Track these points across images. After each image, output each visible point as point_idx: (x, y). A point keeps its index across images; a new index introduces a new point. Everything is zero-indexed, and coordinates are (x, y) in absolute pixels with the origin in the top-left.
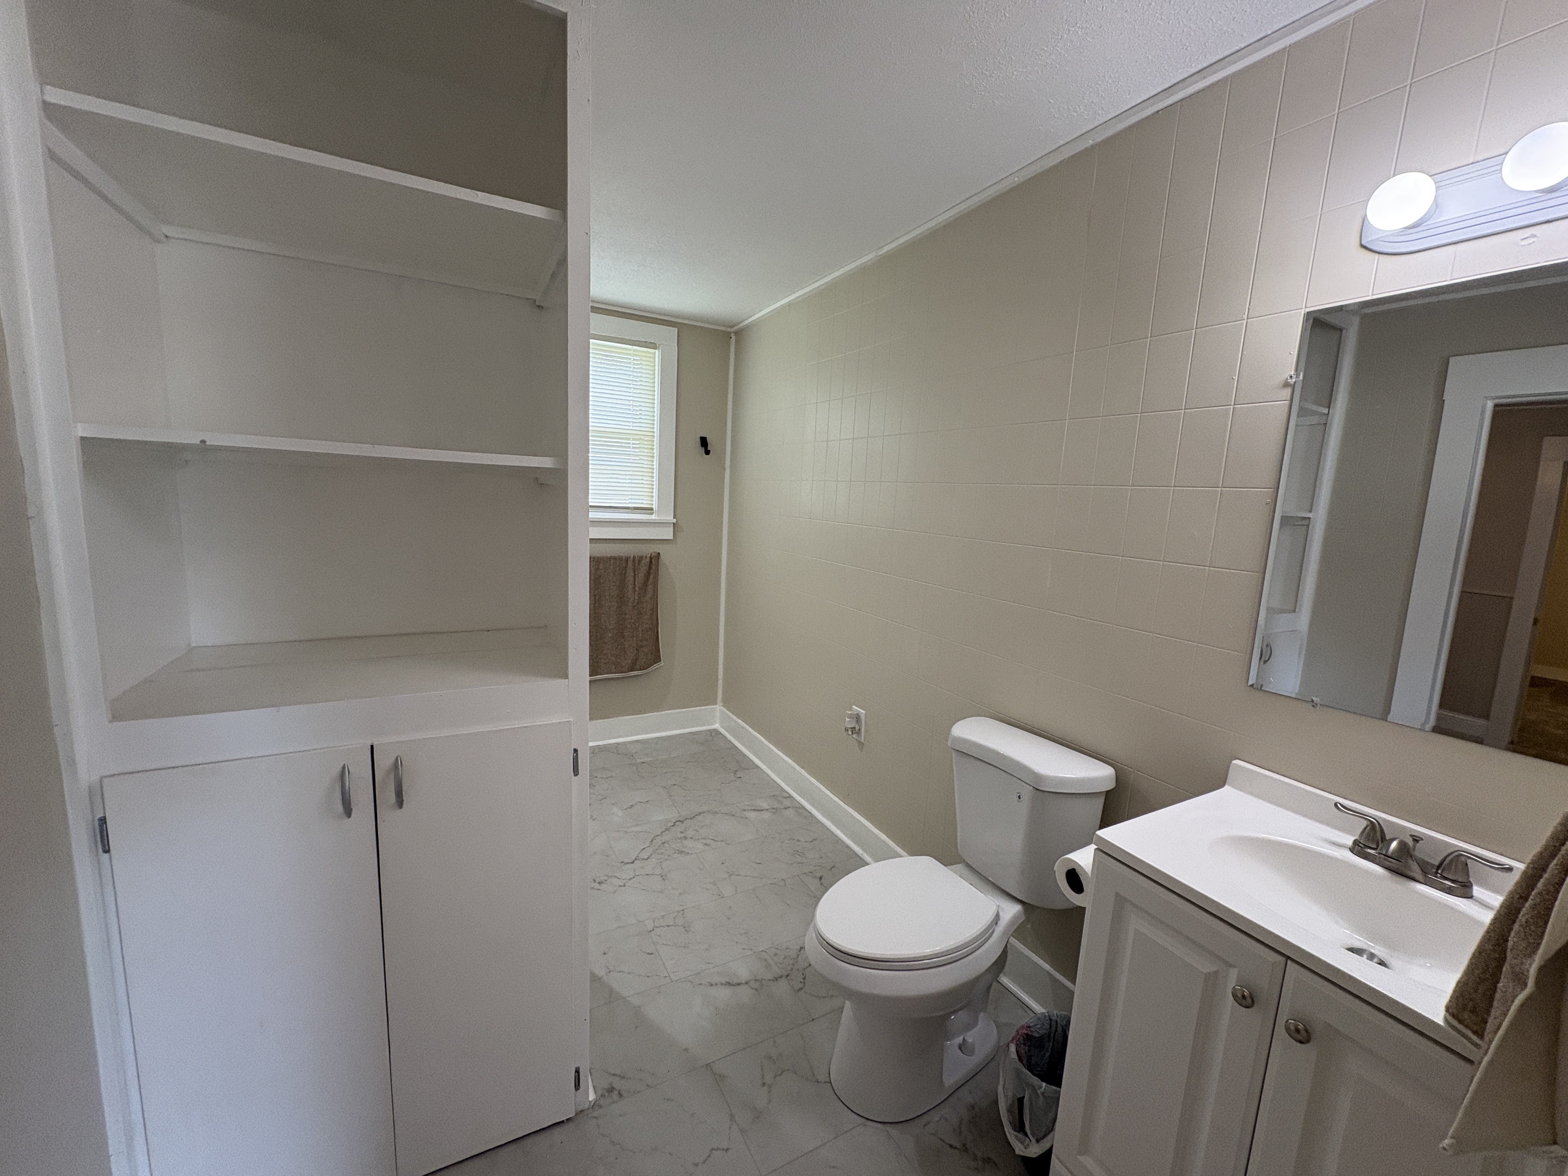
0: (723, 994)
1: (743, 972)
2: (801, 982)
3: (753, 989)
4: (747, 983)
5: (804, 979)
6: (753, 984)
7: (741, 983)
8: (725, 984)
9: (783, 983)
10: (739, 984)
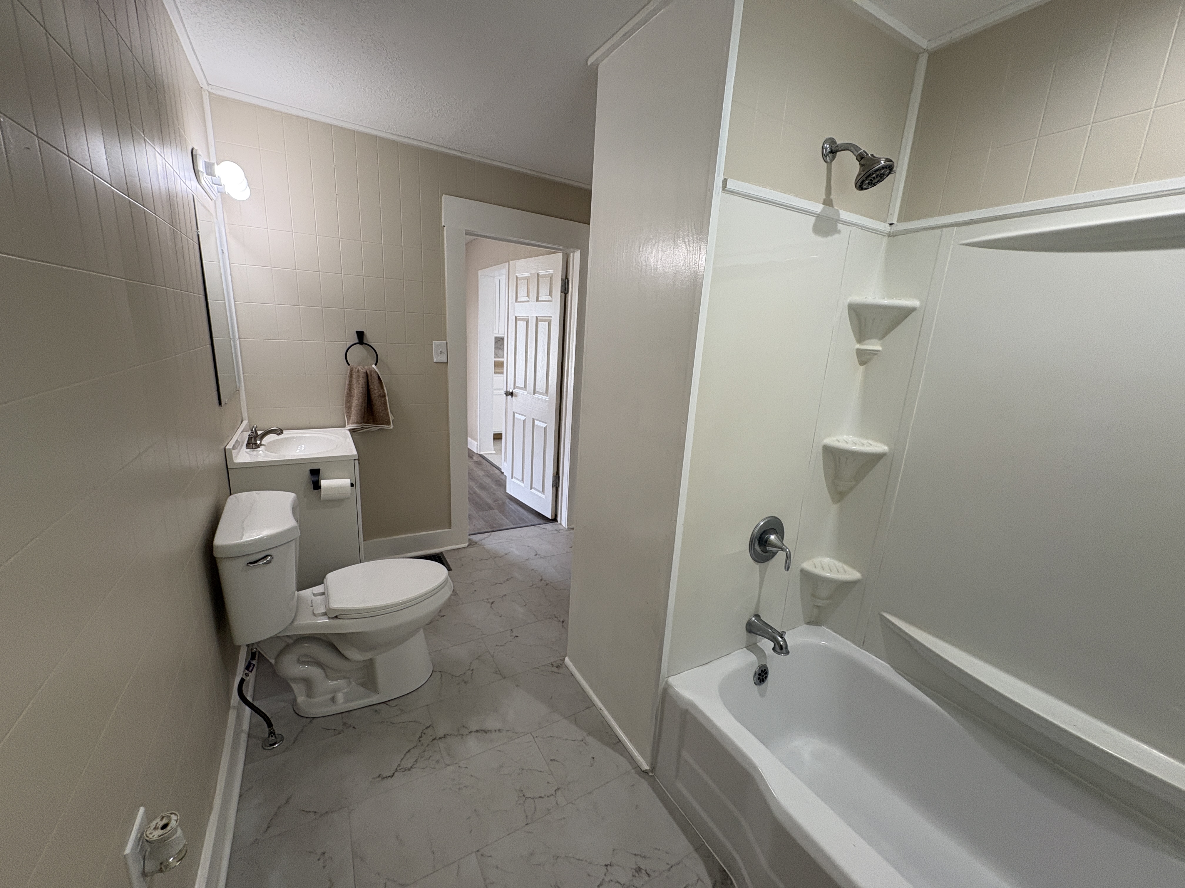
0: (491, 723)
1: (473, 744)
2: (424, 734)
3: (466, 728)
4: (471, 732)
5: (421, 737)
6: (465, 732)
7: (475, 732)
8: (488, 731)
9: (441, 733)
10: (477, 731)
